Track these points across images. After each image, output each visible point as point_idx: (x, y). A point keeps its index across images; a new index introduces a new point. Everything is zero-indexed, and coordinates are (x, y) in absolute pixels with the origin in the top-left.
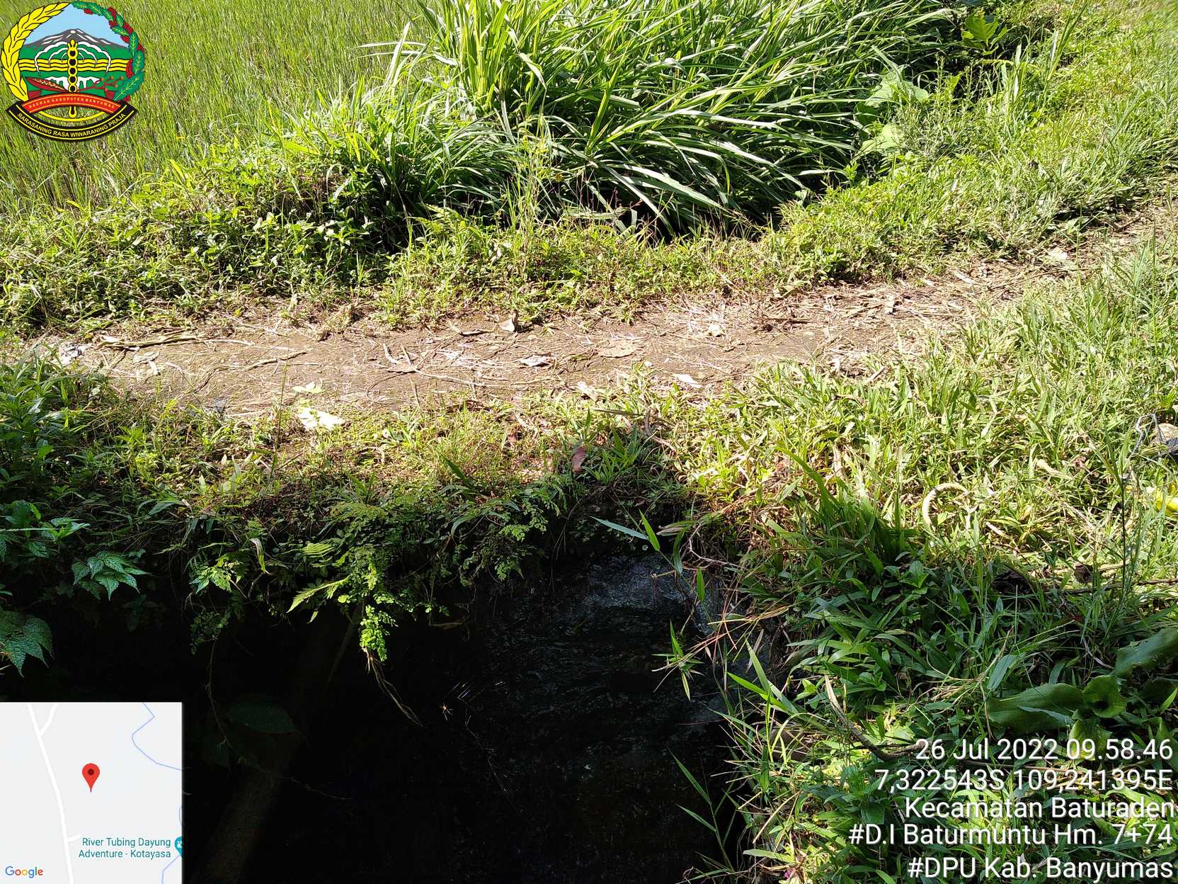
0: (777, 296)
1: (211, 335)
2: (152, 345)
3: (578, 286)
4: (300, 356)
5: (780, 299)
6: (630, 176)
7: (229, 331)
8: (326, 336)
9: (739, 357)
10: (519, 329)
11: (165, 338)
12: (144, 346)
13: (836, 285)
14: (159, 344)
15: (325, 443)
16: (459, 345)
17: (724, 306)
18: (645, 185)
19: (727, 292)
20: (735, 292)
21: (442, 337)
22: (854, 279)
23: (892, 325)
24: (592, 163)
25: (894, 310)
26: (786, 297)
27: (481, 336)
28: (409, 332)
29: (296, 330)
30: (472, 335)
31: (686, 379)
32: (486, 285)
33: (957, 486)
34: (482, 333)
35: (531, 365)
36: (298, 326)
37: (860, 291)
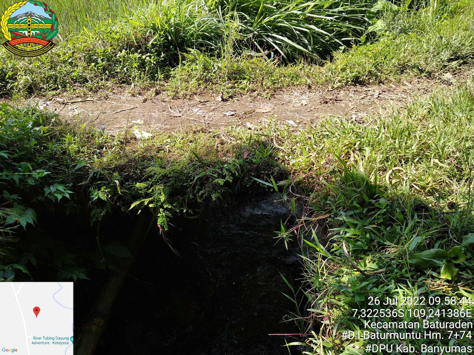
0: (330, 89)
1: (100, 99)
2: (76, 102)
3: (248, 83)
4: (135, 109)
5: (331, 91)
6: (271, 38)
7: (107, 98)
8: (145, 101)
9: (313, 114)
10: (223, 100)
11: (81, 100)
12: (73, 103)
13: (355, 85)
14: (79, 102)
15: (145, 144)
16: (199, 106)
17: (308, 93)
18: (277, 42)
19: (310, 87)
20: (313, 87)
21: (192, 102)
22: (362, 83)
23: (377, 103)
24: (256, 32)
25: (378, 97)
26: (334, 90)
27: (208, 102)
28: (178, 100)
29: (133, 98)
30: (204, 102)
31: (291, 122)
32: (211, 81)
33: (401, 168)
34: (208, 101)
35: (228, 115)
36: (134, 96)
37: (365, 88)
